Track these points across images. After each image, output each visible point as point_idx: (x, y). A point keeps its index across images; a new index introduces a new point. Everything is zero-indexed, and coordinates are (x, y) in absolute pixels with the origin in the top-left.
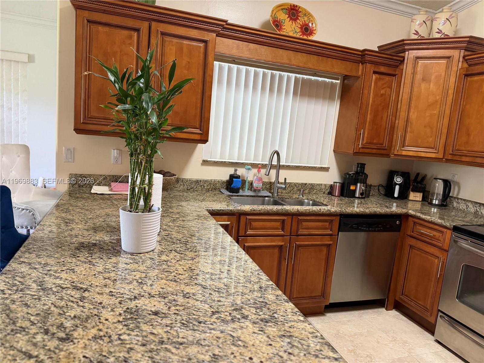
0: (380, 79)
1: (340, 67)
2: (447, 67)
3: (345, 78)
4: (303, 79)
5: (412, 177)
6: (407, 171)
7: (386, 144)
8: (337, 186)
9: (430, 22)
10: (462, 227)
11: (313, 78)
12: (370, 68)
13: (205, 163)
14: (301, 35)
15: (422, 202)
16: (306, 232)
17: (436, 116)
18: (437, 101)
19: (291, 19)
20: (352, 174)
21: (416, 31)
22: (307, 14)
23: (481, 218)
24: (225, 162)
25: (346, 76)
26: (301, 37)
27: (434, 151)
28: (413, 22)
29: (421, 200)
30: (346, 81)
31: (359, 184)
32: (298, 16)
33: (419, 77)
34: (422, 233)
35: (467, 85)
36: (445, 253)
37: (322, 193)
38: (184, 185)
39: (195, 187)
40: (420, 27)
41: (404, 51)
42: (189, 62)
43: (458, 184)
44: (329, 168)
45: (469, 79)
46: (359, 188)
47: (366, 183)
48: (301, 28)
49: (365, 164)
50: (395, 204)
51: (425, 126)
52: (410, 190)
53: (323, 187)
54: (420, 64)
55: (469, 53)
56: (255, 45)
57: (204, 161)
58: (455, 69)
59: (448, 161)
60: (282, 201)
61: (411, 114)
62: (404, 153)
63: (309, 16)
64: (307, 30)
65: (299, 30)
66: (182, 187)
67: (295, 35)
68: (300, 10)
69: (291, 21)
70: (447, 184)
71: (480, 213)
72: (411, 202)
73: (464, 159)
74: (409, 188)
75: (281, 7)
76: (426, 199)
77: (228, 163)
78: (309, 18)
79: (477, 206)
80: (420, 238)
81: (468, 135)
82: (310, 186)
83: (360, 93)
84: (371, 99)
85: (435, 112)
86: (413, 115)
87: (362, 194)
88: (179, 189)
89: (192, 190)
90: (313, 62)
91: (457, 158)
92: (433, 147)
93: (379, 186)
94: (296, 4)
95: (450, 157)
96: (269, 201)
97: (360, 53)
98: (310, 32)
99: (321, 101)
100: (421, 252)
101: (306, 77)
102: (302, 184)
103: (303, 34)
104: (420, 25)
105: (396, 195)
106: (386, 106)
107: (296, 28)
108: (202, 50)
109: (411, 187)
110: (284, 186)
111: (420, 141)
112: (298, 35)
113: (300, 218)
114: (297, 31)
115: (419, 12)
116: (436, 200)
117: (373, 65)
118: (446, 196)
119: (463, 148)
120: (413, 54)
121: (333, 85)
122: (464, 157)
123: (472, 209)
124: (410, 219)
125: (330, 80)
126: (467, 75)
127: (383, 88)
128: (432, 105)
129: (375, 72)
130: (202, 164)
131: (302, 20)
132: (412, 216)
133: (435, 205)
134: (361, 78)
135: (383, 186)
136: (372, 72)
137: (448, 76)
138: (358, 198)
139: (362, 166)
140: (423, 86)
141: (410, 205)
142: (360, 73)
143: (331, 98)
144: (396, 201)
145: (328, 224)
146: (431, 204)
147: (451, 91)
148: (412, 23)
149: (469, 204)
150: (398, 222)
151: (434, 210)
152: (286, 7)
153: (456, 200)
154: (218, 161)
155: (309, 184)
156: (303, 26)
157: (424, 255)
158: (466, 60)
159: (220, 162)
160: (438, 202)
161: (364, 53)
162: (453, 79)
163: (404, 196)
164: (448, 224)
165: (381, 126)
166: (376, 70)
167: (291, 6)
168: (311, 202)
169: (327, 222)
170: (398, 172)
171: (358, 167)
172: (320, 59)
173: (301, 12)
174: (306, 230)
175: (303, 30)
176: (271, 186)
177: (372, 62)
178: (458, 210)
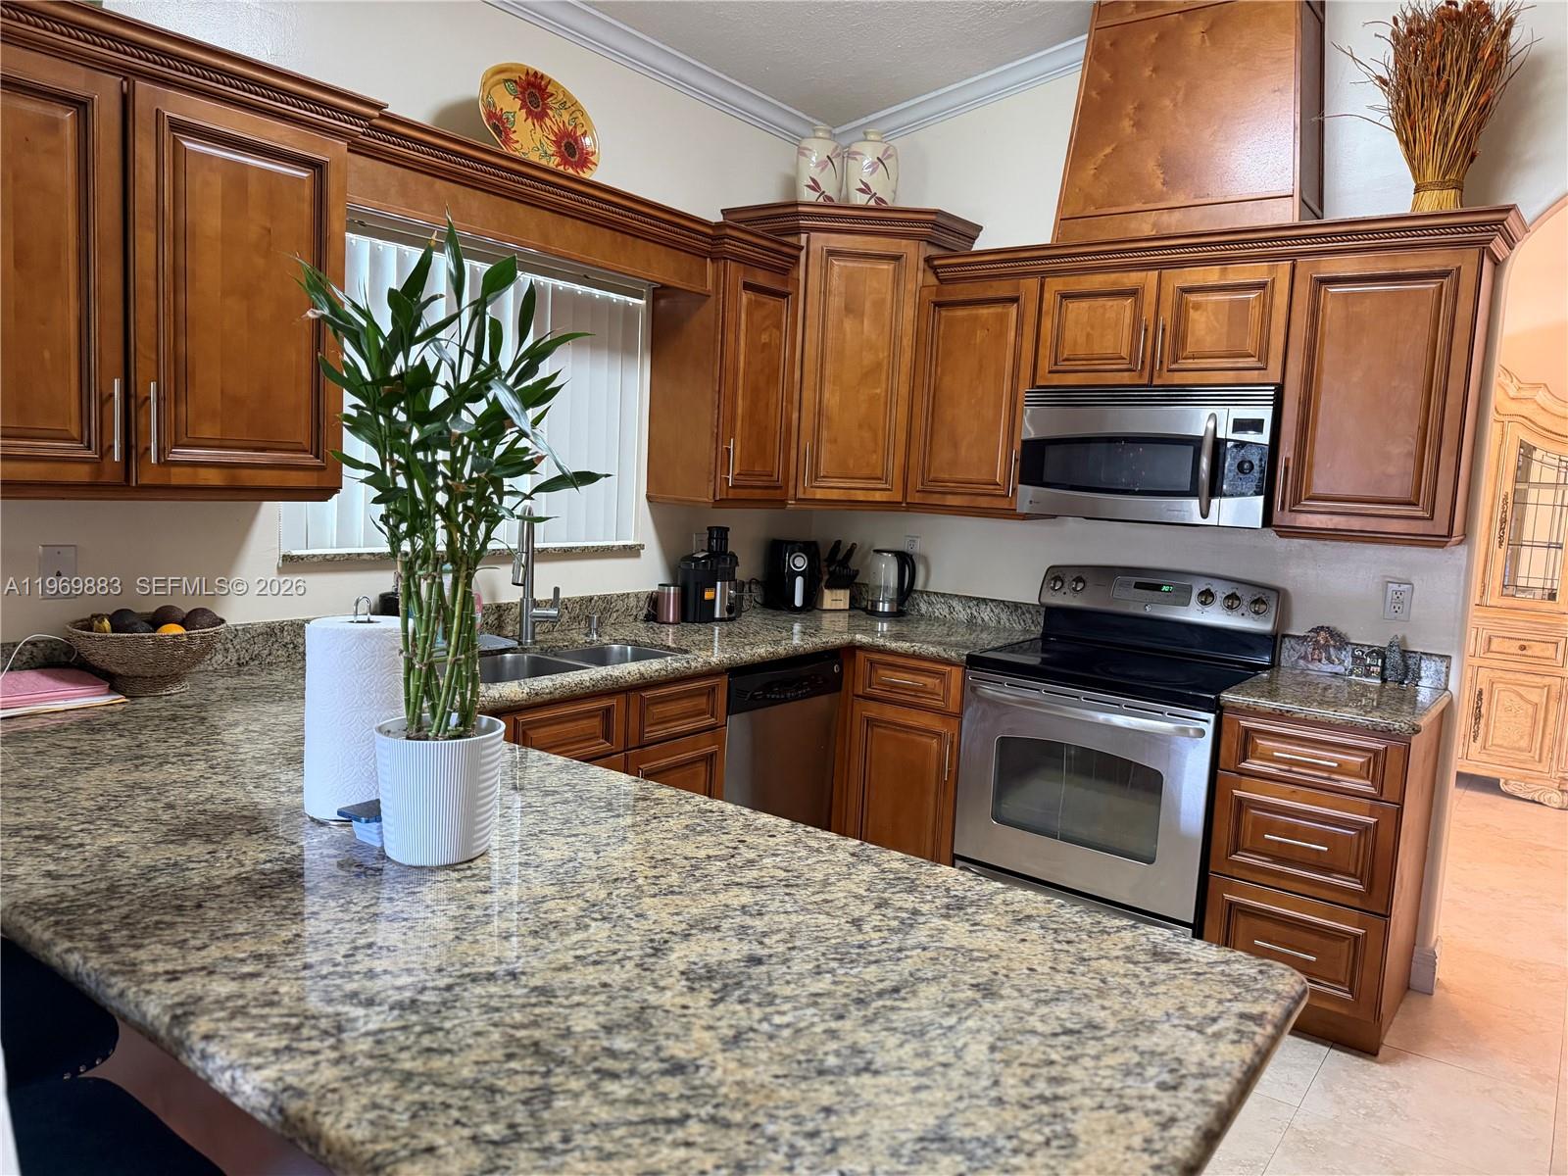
0: (759, 305)
1: (664, 267)
2: (896, 282)
3: (659, 293)
4: (555, 289)
5: (824, 553)
6: (813, 539)
7: (778, 474)
8: (669, 594)
9: (839, 159)
10: (983, 655)
11: (580, 289)
12: (735, 273)
13: (292, 563)
14: (558, 165)
15: (851, 613)
16: (660, 732)
17: (882, 400)
18: (879, 365)
19: (529, 113)
20: (702, 558)
21: (813, 180)
22: (568, 104)
23: (982, 631)
24: (359, 555)
25: (664, 287)
26: (561, 168)
27: (884, 486)
28: (804, 155)
29: (847, 607)
30: (662, 303)
31: (719, 583)
32: (546, 107)
33: (836, 302)
34: (894, 686)
35: (942, 327)
36: (955, 723)
37: (631, 619)
38: (227, 650)
39: (266, 652)
40: (823, 169)
41: (796, 231)
42: (270, 231)
43: (925, 560)
44: (642, 547)
45: (943, 313)
46: (718, 595)
47: (735, 580)
48: (557, 143)
49: (728, 529)
50: (797, 627)
51: (860, 426)
52: (823, 584)
53: (632, 602)
54: (836, 269)
55: (941, 252)
56: (457, 186)
57: (288, 559)
58: (911, 286)
59: (912, 507)
60: (555, 655)
61: (827, 395)
62: (819, 494)
63: (573, 108)
64: (571, 147)
65: (552, 149)
66: (220, 656)
67: (544, 162)
68: (550, 89)
69: (530, 120)
70: (906, 561)
71: (979, 621)
72: (828, 615)
73: (951, 500)
74: (820, 580)
75: (503, 75)
76: (862, 606)
77: (369, 557)
78: (574, 116)
79: (971, 604)
80: (892, 697)
81: (956, 446)
82: (600, 602)
83: (715, 341)
84: (742, 358)
85: (878, 391)
86: (832, 398)
87: (730, 610)
88: (210, 668)
89: (257, 662)
90: (601, 246)
91: (935, 499)
92: (880, 475)
93: (750, 583)
94: (541, 70)
95: (917, 498)
96: (516, 663)
97: (709, 231)
98: (580, 157)
99: (604, 358)
100: (895, 730)
101: (561, 284)
102: (582, 599)
103: (565, 162)
104: (822, 165)
105: (798, 602)
106: (773, 376)
107: (545, 141)
108: (307, 191)
109: (826, 577)
110: (554, 612)
111: (851, 463)
112: (553, 163)
113: (647, 694)
114: (549, 152)
115: (814, 130)
116: (883, 602)
117: (742, 265)
118: (906, 592)
119: (946, 476)
120: (820, 242)
121: (629, 312)
122: (949, 497)
123: (962, 613)
124: (860, 655)
125: (622, 298)
126: (938, 305)
127: (765, 329)
128: (870, 374)
129: (747, 286)
130: (281, 571)
131: (558, 119)
132: (862, 647)
133: (885, 616)
134: (713, 298)
135: (757, 582)
136: (741, 286)
137: (898, 304)
138: (721, 620)
139: (720, 534)
140: (848, 325)
141: (827, 621)
142: (710, 285)
143: (627, 350)
144: (803, 616)
145: (704, 700)
146: (873, 612)
147: (907, 342)
148: (802, 158)
149: (955, 603)
150: (836, 669)
151: (883, 627)
152: (515, 76)
153: (925, 597)
154: (335, 555)
155: (599, 597)
156: (562, 138)
157: (901, 735)
158: (934, 269)
159: (343, 555)
160: (890, 607)
161: (723, 232)
162: (909, 313)
163: (812, 602)
164: (953, 654)
165: (766, 428)
166: (750, 280)
167: (528, 73)
168: (629, 648)
169: (701, 695)
170: (794, 543)
171: (710, 538)
172: (619, 239)
173: (552, 95)
174: (660, 727)
175: (563, 149)
176: (500, 616)
177: (739, 259)
178: (932, 619)
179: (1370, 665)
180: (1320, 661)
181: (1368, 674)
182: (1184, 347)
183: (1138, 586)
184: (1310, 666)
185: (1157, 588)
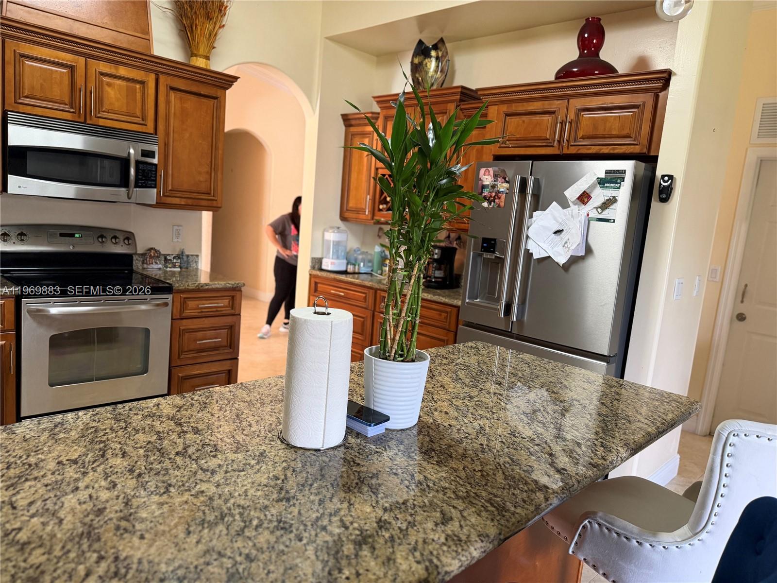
179: (175, 263)
180: (152, 263)
181: (174, 267)
182: (102, 106)
183: (62, 235)
184: (149, 267)
185: (72, 235)
